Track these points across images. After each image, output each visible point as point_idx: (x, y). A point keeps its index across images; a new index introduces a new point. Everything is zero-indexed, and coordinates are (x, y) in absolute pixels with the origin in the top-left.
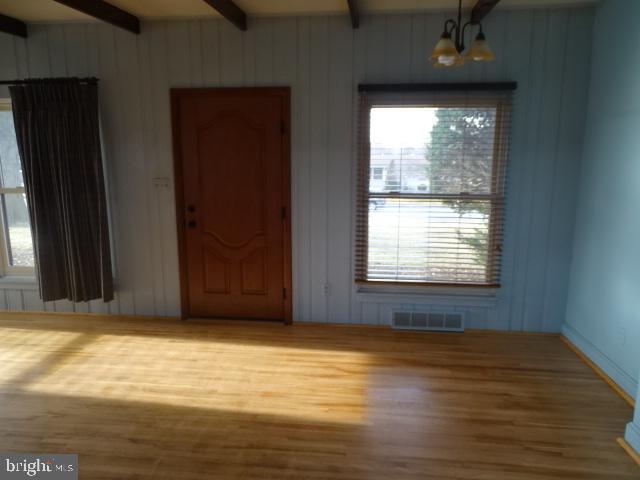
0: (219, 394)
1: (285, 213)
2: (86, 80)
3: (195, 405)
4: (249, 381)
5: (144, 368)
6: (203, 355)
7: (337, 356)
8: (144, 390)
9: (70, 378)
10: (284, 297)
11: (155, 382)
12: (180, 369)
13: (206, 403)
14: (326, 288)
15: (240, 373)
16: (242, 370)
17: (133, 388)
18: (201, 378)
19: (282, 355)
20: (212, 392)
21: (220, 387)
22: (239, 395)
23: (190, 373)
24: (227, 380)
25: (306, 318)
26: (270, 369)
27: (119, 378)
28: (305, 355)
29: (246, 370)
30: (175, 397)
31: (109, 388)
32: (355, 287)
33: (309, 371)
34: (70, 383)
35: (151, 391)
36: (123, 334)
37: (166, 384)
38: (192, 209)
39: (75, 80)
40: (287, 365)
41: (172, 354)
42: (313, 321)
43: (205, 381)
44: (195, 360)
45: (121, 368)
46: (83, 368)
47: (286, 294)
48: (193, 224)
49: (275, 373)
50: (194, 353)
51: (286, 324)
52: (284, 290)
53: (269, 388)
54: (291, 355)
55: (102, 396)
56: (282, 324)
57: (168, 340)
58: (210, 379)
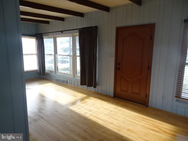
0: (114, 125)
1: (149, 68)
2: (95, 27)
3: (105, 126)
4: (125, 123)
5: (97, 109)
6: (114, 110)
7: (162, 124)
8: (94, 116)
9: (79, 107)
10: (146, 97)
11: (98, 115)
12: (106, 113)
13: (109, 126)
14: (163, 97)
15: (123, 119)
16: (124, 119)
17: (91, 115)
18: (111, 118)
19: (140, 117)
20: (112, 123)
21: (115, 122)
22: (120, 127)
23: (108, 115)
24: (119, 121)
25: (154, 106)
26: (134, 121)
27: (90, 111)
28: (148, 120)
29: (126, 119)
30: (101, 121)
31: (86, 113)
32: (175, 99)
33: (148, 126)
34: (78, 109)
35: (96, 117)
36: (96, 98)
37: (101, 116)
38: (119, 64)
39: (92, 27)
40: (140, 122)
41: (106, 107)
42: (156, 108)
43: (111, 119)
44: (112, 111)
45: (91, 108)
46: (83, 105)
47: (147, 96)
48: (119, 69)
49: (135, 123)
50: (112, 109)
51: (146, 106)
52: (146, 94)
53: (131, 128)
54: (143, 118)
55: (83, 115)
56: (145, 106)
57: (107, 103)
58: (113, 119)
